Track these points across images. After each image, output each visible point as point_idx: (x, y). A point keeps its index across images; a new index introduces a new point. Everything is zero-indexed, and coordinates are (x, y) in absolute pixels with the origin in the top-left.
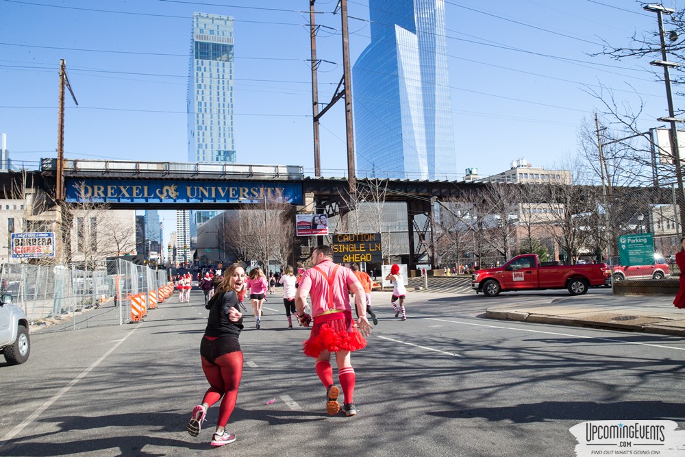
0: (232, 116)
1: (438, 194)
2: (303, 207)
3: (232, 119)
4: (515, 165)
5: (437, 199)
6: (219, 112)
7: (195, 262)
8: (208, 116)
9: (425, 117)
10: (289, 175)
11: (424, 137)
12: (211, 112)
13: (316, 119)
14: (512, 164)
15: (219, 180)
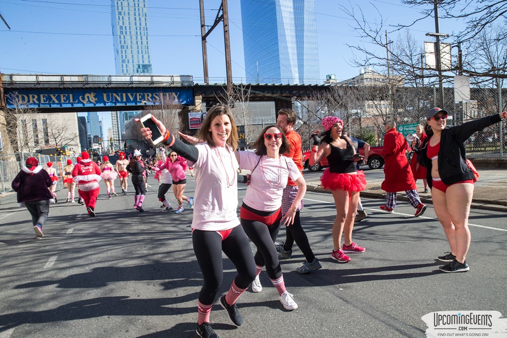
0: (147, 37)
1: (297, 95)
2: (194, 107)
3: (147, 39)
4: (363, 72)
5: (296, 99)
6: (137, 34)
7: (125, 150)
8: (128, 37)
9: (296, 36)
10: (182, 82)
11: (295, 51)
12: (130, 34)
13: (204, 38)
14: (360, 71)
15: (128, 88)
